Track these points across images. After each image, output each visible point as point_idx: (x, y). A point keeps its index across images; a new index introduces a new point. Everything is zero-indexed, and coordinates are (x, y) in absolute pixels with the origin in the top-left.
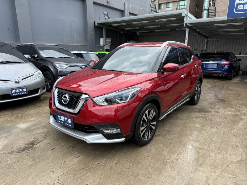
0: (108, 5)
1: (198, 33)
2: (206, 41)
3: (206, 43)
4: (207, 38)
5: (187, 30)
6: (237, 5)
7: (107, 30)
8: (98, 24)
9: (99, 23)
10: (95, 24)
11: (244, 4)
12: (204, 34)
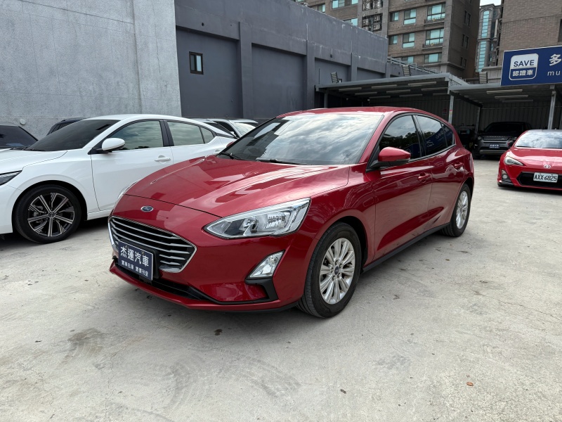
0: (332, 60)
1: (467, 100)
2: (479, 111)
3: (479, 114)
4: (481, 106)
5: (452, 98)
6: (513, 70)
7: (329, 96)
8: (320, 89)
9: (322, 87)
10: (315, 89)
11: (519, 70)
12: (476, 101)
